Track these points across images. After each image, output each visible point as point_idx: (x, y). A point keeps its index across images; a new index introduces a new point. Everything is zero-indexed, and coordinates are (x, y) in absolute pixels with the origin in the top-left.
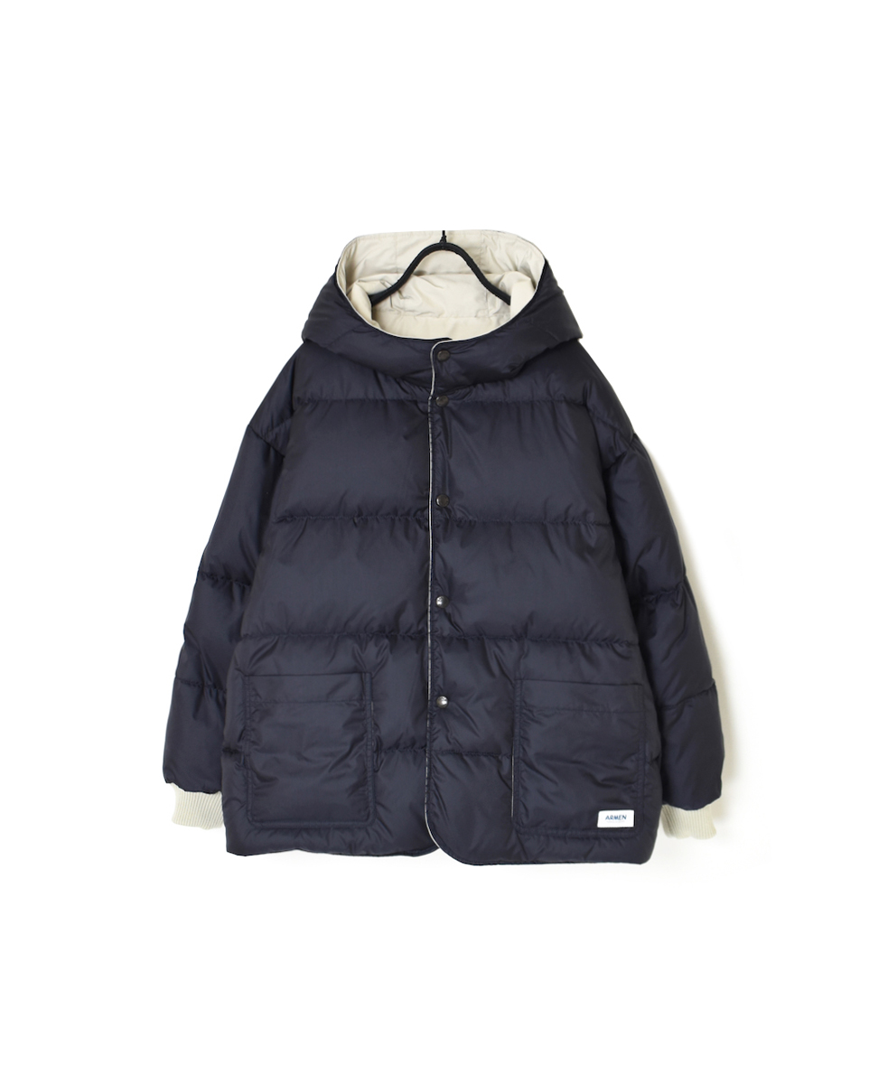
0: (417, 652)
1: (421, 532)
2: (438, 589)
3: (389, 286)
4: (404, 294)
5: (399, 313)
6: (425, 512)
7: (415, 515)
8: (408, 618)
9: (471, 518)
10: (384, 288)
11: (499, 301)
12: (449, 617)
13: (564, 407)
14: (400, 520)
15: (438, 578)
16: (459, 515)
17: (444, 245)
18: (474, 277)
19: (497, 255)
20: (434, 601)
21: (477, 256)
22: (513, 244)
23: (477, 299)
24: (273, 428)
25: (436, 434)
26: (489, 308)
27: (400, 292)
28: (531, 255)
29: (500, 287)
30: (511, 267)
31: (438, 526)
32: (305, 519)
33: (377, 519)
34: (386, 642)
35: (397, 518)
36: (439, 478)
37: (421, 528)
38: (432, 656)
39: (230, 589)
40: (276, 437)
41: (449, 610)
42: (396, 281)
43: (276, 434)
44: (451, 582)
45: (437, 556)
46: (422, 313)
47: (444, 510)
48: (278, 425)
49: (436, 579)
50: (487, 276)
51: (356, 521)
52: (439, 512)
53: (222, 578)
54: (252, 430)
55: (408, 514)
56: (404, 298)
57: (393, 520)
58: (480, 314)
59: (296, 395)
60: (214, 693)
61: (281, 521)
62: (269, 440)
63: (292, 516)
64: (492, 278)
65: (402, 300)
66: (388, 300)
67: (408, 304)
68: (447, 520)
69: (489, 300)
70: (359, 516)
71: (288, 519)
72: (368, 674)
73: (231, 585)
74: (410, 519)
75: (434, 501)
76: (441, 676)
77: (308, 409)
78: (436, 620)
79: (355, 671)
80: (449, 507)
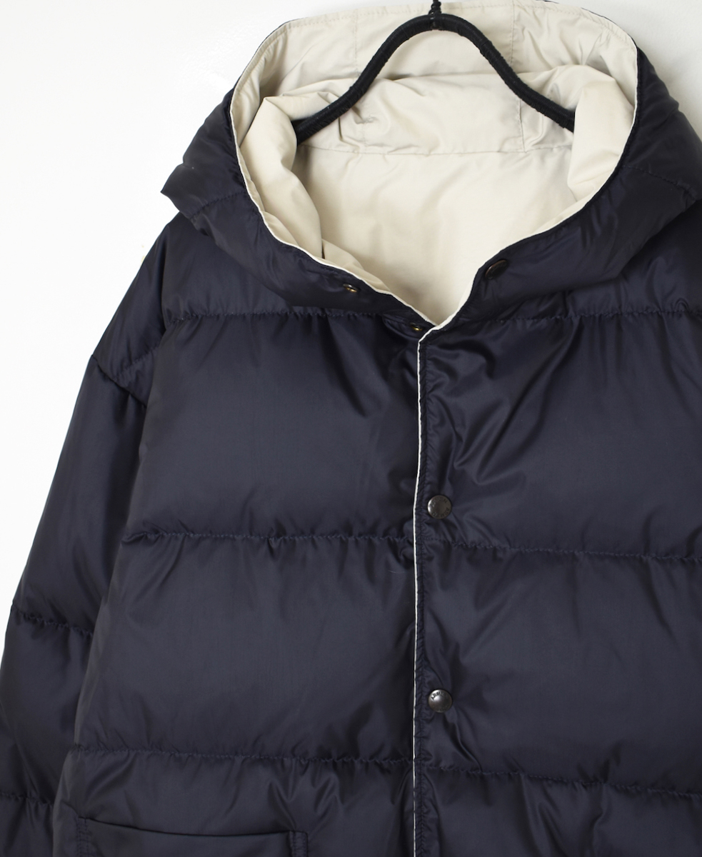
0: (393, 802)
1: (398, 570)
2: (430, 676)
3: (333, 99)
4: (365, 114)
5: (355, 149)
6: (406, 525)
7: (386, 533)
8: (377, 732)
9: (495, 542)
10: (324, 105)
11: (544, 122)
12: (451, 731)
13: (684, 325)
14: (357, 542)
15: (431, 658)
16: (473, 536)
17: (437, 20)
18: (497, 80)
19: (543, 44)
20: (424, 696)
21: (507, 45)
22: (575, 21)
23: (504, 118)
24: (130, 363)
25: (430, 385)
26: (526, 134)
27: (357, 111)
28: (608, 40)
29: (547, 93)
30: (566, 58)
31: (430, 559)
32: (181, 536)
33: (313, 542)
34: (333, 777)
35: (351, 539)
36: (432, 466)
37: (398, 560)
38: (419, 807)
39: (65, 639)
40: (137, 378)
41: (452, 716)
42: (346, 90)
43: (138, 373)
44: (455, 664)
45: (428, 616)
46: (398, 149)
47: (443, 526)
48: (140, 357)
49: (426, 659)
50: (522, 76)
51: (274, 546)
52: (430, 530)
53: (51, 621)
54: (98, 367)
55: (372, 531)
56: (363, 122)
57: (344, 544)
58: (507, 147)
59: (165, 306)
60: (42, 811)
61: (137, 540)
62: (124, 384)
63: (156, 532)
64: (532, 79)
65: (359, 127)
66: (333, 127)
67: (371, 131)
68: (448, 546)
69: (525, 119)
70: (278, 536)
71: (152, 537)
72: (298, 834)
73: (67, 631)
74: (376, 541)
75: (422, 505)
76: (436, 844)
77: (184, 332)
78: (427, 738)
79: (276, 829)
80: (451, 518)
